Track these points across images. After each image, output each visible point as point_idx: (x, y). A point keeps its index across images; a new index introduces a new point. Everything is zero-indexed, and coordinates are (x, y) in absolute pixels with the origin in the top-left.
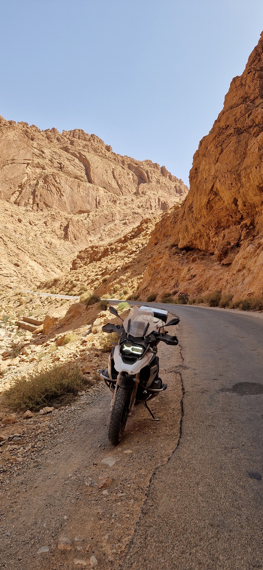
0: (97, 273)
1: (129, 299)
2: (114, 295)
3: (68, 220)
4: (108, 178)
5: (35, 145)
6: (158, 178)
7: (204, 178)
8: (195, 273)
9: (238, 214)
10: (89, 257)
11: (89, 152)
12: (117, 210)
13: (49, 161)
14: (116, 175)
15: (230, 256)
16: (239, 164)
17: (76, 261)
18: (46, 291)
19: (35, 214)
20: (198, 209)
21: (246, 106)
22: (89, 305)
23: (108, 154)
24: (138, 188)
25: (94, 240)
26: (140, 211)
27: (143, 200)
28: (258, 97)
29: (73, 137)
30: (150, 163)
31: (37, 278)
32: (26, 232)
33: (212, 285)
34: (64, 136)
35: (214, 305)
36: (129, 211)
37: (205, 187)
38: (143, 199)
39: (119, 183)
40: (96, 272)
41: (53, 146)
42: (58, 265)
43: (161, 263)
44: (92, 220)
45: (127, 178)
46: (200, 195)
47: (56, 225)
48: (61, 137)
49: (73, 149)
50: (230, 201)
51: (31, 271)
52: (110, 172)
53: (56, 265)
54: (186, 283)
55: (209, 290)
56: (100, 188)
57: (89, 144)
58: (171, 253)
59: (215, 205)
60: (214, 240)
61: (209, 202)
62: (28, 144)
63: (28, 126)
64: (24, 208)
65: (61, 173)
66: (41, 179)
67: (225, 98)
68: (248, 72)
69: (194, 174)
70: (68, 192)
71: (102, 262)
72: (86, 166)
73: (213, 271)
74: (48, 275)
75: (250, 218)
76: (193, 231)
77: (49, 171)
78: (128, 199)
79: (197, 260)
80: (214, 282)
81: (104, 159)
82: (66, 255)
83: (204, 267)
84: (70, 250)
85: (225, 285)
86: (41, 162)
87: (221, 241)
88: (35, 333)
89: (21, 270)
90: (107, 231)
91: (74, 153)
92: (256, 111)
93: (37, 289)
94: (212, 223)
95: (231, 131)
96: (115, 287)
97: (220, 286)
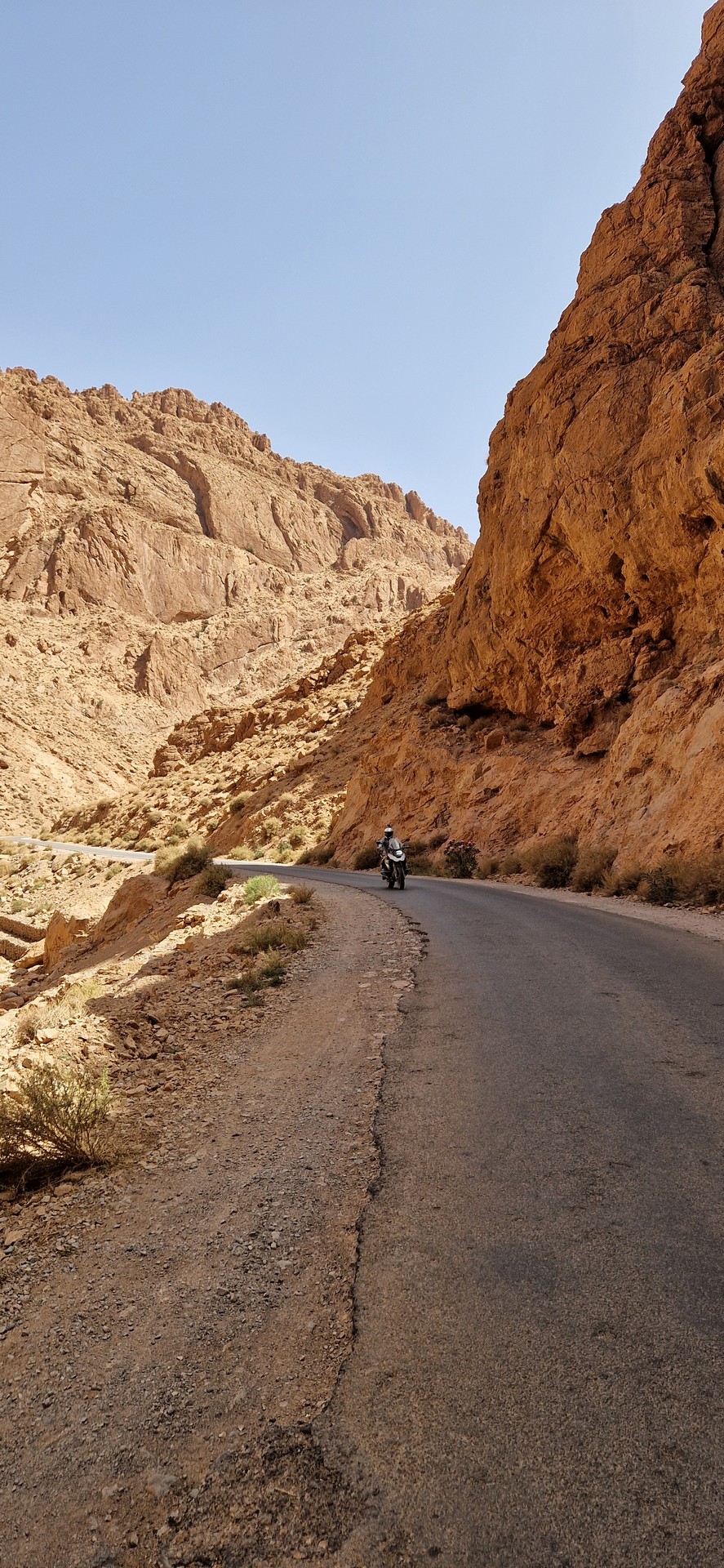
0: (217, 784)
1: (306, 860)
2: (262, 849)
3: (149, 639)
4: (261, 525)
5: (55, 431)
6: (398, 525)
7: (522, 498)
8: (496, 783)
9: (624, 603)
10: (202, 740)
11: (205, 452)
12: (284, 612)
13: (94, 476)
14: (283, 515)
15: (603, 730)
16: (625, 453)
17: (165, 753)
18: (75, 839)
19: (56, 623)
20: (504, 590)
21: (645, 280)
22: (175, 880)
23: (259, 457)
24: (343, 551)
25: (220, 695)
26: (349, 613)
27: (358, 585)
28: (679, 253)
29: (163, 410)
30: (376, 482)
31: (57, 800)
32: (29, 671)
33: (548, 818)
34: (136, 408)
35: (556, 881)
36: (317, 615)
37: (523, 523)
38: (358, 581)
39: (291, 538)
40: (215, 782)
41: (105, 434)
42: (117, 765)
43: (397, 754)
44: (216, 639)
45: (313, 524)
46: (509, 550)
47: (112, 654)
48: (129, 411)
49: (162, 443)
50: (599, 565)
51: (42, 781)
52: (264, 508)
53: (114, 763)
54: (469, 813)
55: (541, 834)
56: (237, 551)
57: (206, 430)
58: (426, 722)
59: (554, 578)
60: (552, 682)
61: (536, 569)
62: (34, 429)
63: (34, 380)
64: (24, 606)
65: (128, 510)
66: (71, 527)
67: (581, 262)
68: (647, 183)
69: (491, 492)
70: (148, 562)
71: (235, 755)
72: (199, 489)
73: (552, 776)
74: (90, 791)
75: (661, 616)
76: (489, 658)
77: (94, 502)
78: (316, 582)
79: (503, 742)
80: (554, 810)
81: (249, 471)
82: (142, 737)
83: (525, 765)
84: (151, 721)
85: (589, 817)
86: (70, 478)
87: (573, 687)
88: (21, 966)
89: (13, 779)
90: (258, 670)
91: (165, 454)
92: (675, 294)
93: (51, 832)
94: (548, 633)
95: (601, 353)
96: (265, 826)
97: (574, 820)
